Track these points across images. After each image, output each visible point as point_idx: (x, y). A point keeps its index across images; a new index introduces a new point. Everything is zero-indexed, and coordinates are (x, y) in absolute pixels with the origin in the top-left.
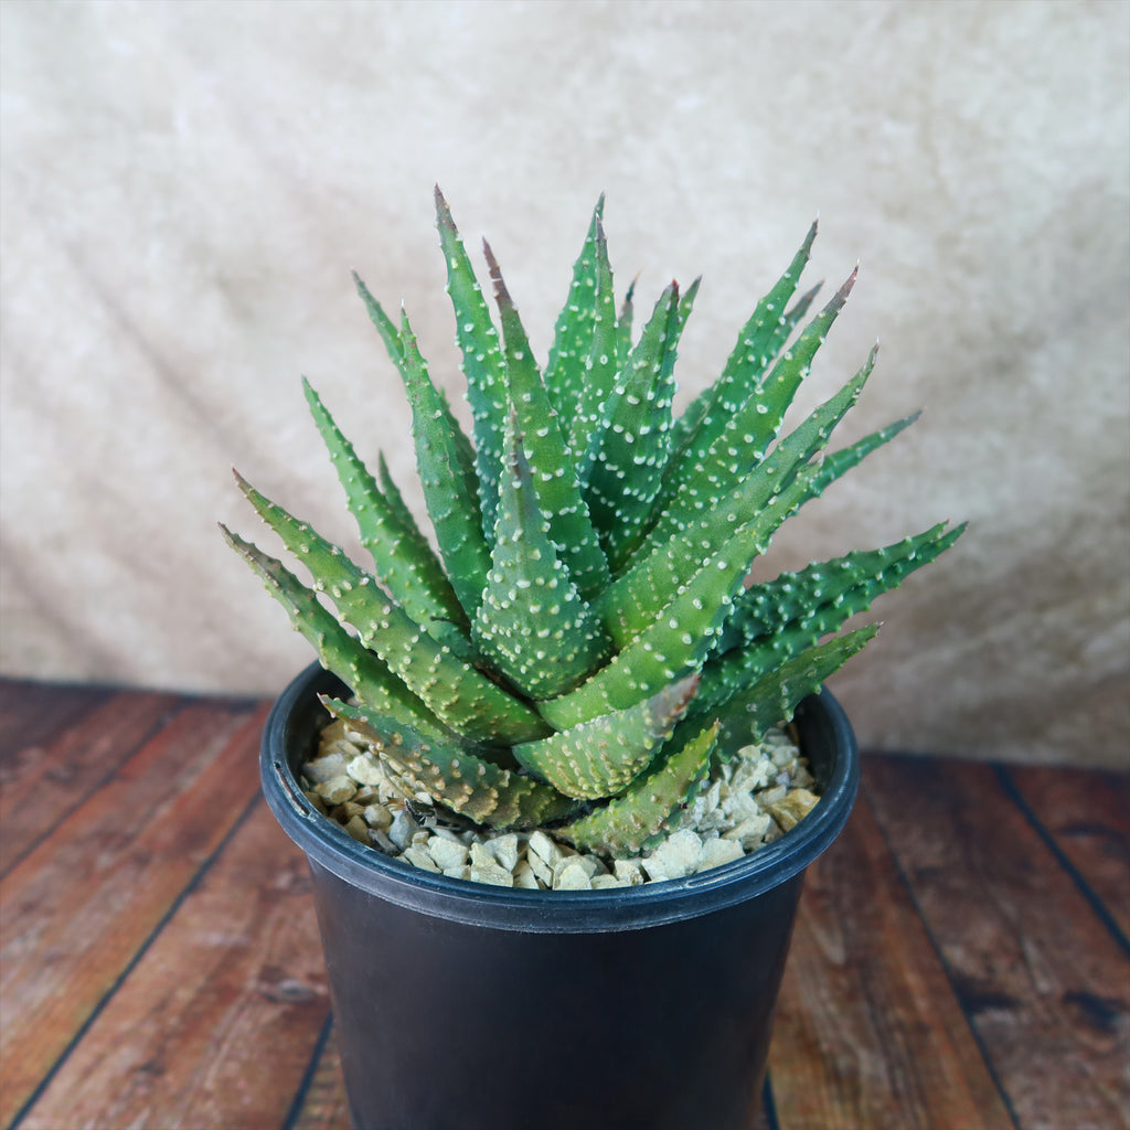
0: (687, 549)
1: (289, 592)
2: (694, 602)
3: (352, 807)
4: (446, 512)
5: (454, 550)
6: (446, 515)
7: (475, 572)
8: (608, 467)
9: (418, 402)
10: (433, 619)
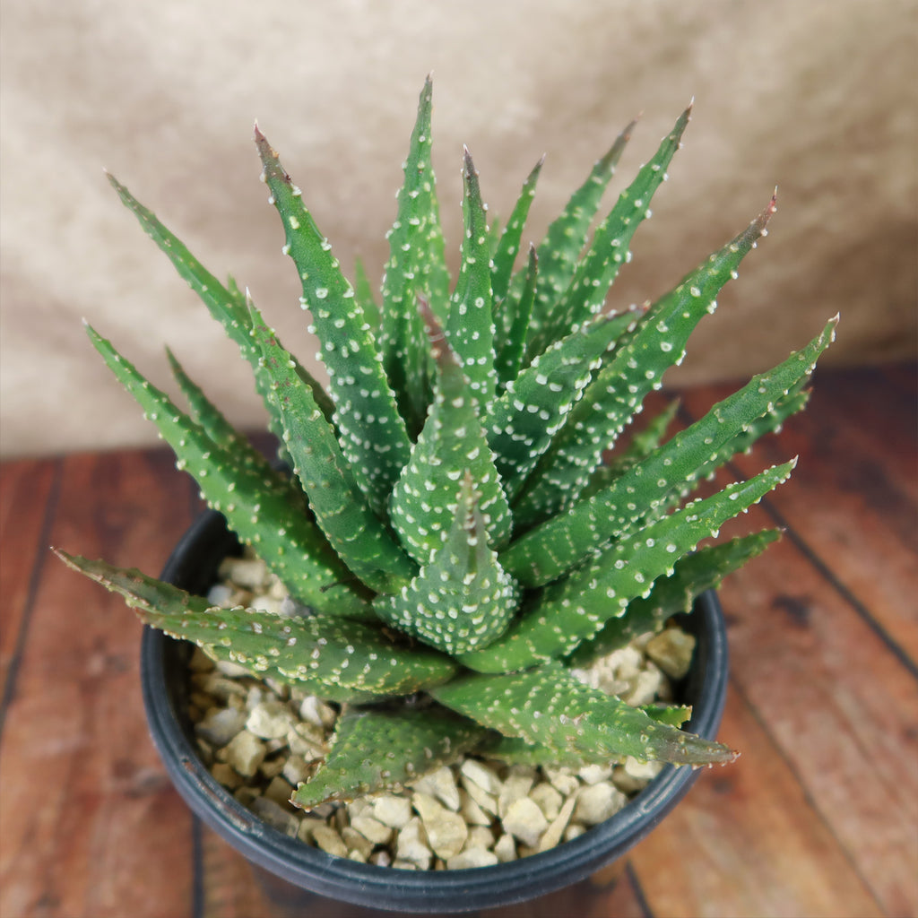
0: (609, 511)
1: (161, 607)
2: (636, 577)
3: (269, 768)
4: (338, 508)
5: (348, 540)
6: (338, 512)
7: (376, 556)
8: (515, 438)
9: (291, 405)
10: (324, 589)
